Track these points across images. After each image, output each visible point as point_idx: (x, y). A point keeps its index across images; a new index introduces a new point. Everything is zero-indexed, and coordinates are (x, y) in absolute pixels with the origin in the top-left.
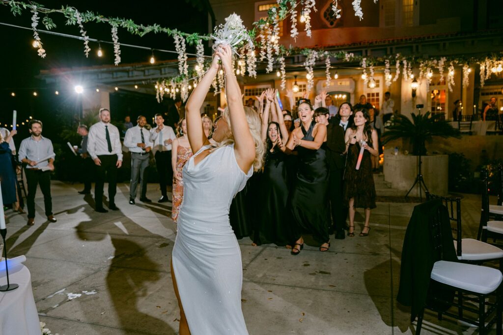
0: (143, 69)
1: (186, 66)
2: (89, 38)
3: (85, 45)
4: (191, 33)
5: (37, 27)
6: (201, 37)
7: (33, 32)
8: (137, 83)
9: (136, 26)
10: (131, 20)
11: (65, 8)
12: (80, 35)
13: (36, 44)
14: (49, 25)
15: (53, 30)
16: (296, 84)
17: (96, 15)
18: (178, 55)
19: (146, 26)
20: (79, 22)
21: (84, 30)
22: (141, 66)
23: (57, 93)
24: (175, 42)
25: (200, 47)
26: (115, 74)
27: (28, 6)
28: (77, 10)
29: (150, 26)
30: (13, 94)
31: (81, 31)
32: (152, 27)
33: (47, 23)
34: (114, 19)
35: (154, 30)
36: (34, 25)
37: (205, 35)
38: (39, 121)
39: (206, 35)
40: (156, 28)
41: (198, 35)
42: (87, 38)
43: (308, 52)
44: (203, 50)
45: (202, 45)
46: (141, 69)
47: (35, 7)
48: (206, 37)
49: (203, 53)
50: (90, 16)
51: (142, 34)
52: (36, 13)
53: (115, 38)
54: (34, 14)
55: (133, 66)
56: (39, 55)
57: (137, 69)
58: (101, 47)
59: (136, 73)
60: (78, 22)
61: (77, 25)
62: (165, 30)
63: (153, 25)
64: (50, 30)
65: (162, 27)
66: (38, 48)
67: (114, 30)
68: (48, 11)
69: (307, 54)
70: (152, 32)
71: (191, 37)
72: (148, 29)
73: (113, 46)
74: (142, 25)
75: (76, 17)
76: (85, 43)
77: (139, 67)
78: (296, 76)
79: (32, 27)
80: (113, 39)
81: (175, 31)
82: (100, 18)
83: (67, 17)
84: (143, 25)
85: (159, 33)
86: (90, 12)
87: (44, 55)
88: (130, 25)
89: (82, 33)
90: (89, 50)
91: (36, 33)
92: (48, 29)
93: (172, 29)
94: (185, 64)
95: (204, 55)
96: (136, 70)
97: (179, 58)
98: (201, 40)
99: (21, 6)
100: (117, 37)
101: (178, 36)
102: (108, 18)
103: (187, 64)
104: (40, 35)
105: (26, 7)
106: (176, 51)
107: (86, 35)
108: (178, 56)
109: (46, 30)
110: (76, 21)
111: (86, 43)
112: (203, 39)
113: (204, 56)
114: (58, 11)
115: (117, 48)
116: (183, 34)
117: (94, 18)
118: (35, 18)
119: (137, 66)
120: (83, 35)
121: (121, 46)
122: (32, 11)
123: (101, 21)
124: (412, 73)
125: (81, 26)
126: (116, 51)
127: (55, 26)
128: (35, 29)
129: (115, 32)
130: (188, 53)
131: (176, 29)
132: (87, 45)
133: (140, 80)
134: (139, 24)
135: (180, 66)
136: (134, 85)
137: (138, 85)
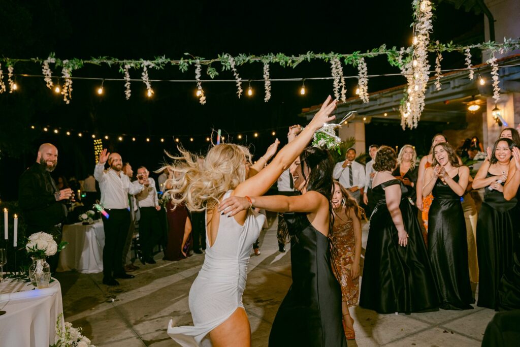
0: (390, 94)
1: (344, 91)
2: (242, 79)
3: (238, 87)
4: (351, 53)
5: (200, 78)
6: (364, 54)
7: (196, 83)
8: (386, 111)
9: (288, 58)
10: (280, 54)
11: (221, 56)
12: (234, 78)
13: (199, 93)
14: (212, 73)
15: (216, 77)
17: (248, 56)
18: (333, 80)
19: (297, 56)
20: (232, 66)
21: (237, 73)
22: (388, 91)
24: (332, 66)
25: (363, 67)
27: (194, 61)
28: (230, 56)
29: (302, 55)
31: (235, 74)
32: (305, 56)
33: (210, 73)
34: (265, 56)
35: (307, 58)
37: (368, 51)
39: (370, 52)
40: (309, 56)
41: (360, 53)
42: (240, 79)
44: (366, 69)
45: (365, 64)
46: (387, 95)
47: (198, 61)
48: (371, 53)
49: (366, 73)
50: (243, 59)
51: (295, 65)
52: (199, 66)
54: (196, 67)
55: (380, 93)
56: (200, 102)
57: (384, 96)
58: (251, 86)
59: (384, 100)
60: (232, 67)
61: (231, 69)
62: (319, 56)
63: (306, 54)
65: (316, 53)
66: (200, 97)
67: (266, 67)
68: (208, 62)
70: (305, 61)
71: (349, 57)
72: (301, 58)
73: (264, 83)
74: (293, 56)
75: (230, 62)
76: (237, 85)
77: (386, 94)
79: (196, 80)
80: (265, 76)
81: (331, 55)
82: (252, 59)
83: (223, 64)
84: (295, 56)
86: (242, 54)
87: (205, 102)
88: (281, 59)
89: (235, 76)
90: (241, 91)
91: (199, 84)
92: (212, 78)
93: (327, 53)
94: (343, 89)
95: (368, 74)
96: (382, 97)
97: (335, 83)
98: (363, 59)
99: (188, 63)
100: (268, 74)
101: (335, 60)
102: (260, 56)
104: (203, 85)
105: (192, 62)
107: (239, 77)
108: (333, 82)
109: (211, 79)
110: (230, 66)
111: (239, 85)
112: (364, 57)
113: (367, 76)
114: (216, 60)
115: (268, 83)
116: (341, 56)
117: (247, 59)
118: (198, 71)
119: (384, 93)
120: (237, 77)
121: (272, 82)
122: (196, 65)
123: (255, 61)
125: (235, 70)
126: (267, 88)
127: (217, 74)
128: (199, 80)
129: (267, 69)
130: (347, 76)
131: (332, 53)
132: (240, 86)
133: (391, 107)
134: (290, 56)
135: (336, 92)
136: (384, 113)
137: (388, 113)
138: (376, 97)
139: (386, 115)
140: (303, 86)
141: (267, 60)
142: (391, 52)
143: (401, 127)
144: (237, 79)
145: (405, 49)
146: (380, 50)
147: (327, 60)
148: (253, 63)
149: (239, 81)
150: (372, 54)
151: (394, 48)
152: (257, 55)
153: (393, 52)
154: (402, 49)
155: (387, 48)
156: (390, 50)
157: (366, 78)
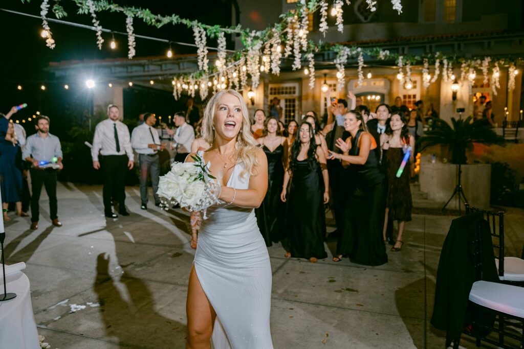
0: (160, 63)
1: (206, 61)
2: (103, 28)
3: (98, 36)
4: (212, 25)
5: (47, 16)
6: (224, 29)
7: (41, 21)
8: (153, 78)
9: (153, 16)
10: (147, 10)
12: (92, 25)
13: (45, 33)
14: (60, 13)
15: (63, 18)
16: (325, 83)
17: (110, 3)
18: (197, 48)
19: (163, 16)
20: (92, 11)
21: (97, 20)
22: (158, 60)
23: (66, 87)
24: (195, 34)
25: (222, 41)
26: (129, 68)
29: (168, 17)
30: (20, 88)
31: (94, 21)
32: (171, 18)
33: (57, 11)
34: (129, 8)
35: (172, 21)
36: (44, 13)
37: (227, 27)
38: (46, 117)
39: (229, 28)
40: (175, 19)
41: (221, 27)
42: (100, 28)
43: (339, 49)
44: (225, 43)
45: (224, 39)
46: (157, 63)
48: (228, 30)
49: (225, 47)
50: (104, 4)
51: (159, 26)
52: (46, 1)
53: (130, 29)
54: (43, 2)
55: (149, 60)
56: (48, 45)
58: (115, 38)
59: (152, 67)
60: (90, 11)
61: (90, 14)
62: (184, 21)
63: (171, 16)
64: (60, 19)
65: (182, 18)
66: (47, 38)
67: (129, 21)
69: (338, 50)
70: (170, 23)
71: (214, 29)
72: (166, 20)
73: (127, 37)
74: (159, 15)
75: (88, 5)
76: (97, 34)
77: (155, 61)
78: (325, 75)
79: (41, 16)
80: (128, 30)
81: (195, 23)
82: (114, 7)
83: (79, 5)
84: (161, 16)
85: (177, 25)
87: (53, 46)
88: (146, 15)
89: (95, 23)
90: (102, 41)
91: (45, 22)
92: (58, 17)
93: (191, 20)
94: (205, 58)
95: (226, 49)
97: (199, 51)
98: (223, 33)
100: (132, 28)
101: (198, 29)
102: (123, 7)
103: (207, 59)
104: (50, 24)
106: (195, 44)
107: (99, 25)
108: (197, 50)
109: (56, 18)
110: (89, 10)
111: (99, 33)
115: (131, 38)
116: (204, 26)
117: (108, 7)
118: (44, 6)
120: (95, 25)
121: (136, 38)
123: (116, 11)
124: (453, 74)
125: (94, 15)
126: (130, 43)
127: (66, 14)
128: (45, 17)
129: (130, 22)
130: (209, 46)
131: (196, 21)
132: (100, 36)
134: (156, 14)
135: (200, 60)
136: (149, 81)
137: (154, 80)
139: (152, 82)
141: (130, 15)
142: (244, 31)
144: (101, 30)
145: (256, 33)
146: (237, 29)
147: (189, 26)
148: (113, 12)
149: (98, 29)
150: (230, 31)
151: (248, 30)
152: (121, 5)
153: (247, 33)
154: (254, 31)
155: (242, 28)
156: (243, 30)
157: (225, 52)
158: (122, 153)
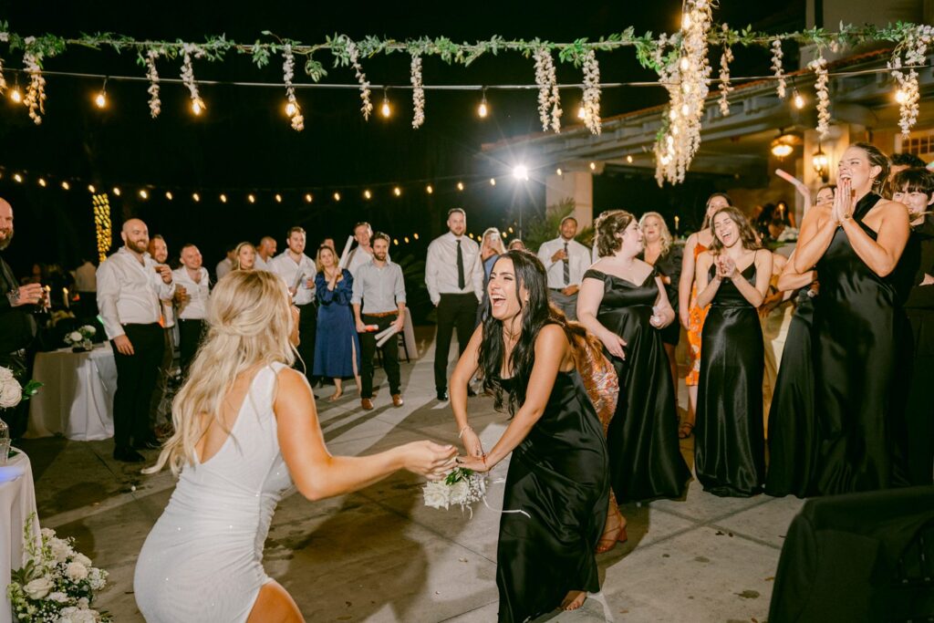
0: (638, 122)
1: (557, 112)
2: (371, 84)
3: (364, 98)
4: (572, 41)
5: (293, 80)
6: (594, 45)
7: (285, 90)
8: (631, 152)
9: (457, 46)
10: (442, 38)
11: (332, 39)
12: (356, 81)
13: (292, 109)
14: (316, 71)
15: (323, 80)
17: (382, 40)
18: (537, 91)
19: (473, 43)
20: (353, 59)
21: (361, 72)
22: (636, 116)
24: (537, 65)
25: (592, 68)
27: (280, 47)
28: (349, 39)
29: (482, 43)
31: (358, 74)
32: (487, 43)
33: (311, 70)
34: (414, 42)
35: (491, 49)
36: (288, 76)
37: (602, 38)
39: (605, 40)
40: (495, 44)
41: (587, 42)
42: (367, 84)
43: (900, 32)
44: (597, 71)
45: (596, 63)
46: (633, 123)
47: (288, 47)
48: (606, 43)
49: (597, 79)
50: (373, 45)
51: (469, 61)
52: (290, 57)
53: (416, 77)
54: (285, 59)
56: (293, 126)
57: (628, 124)
58: (388, 97)
61: (351, 64)
62: (513, 45)
63: (489, 40)
64: (319, 82)
65: (508, 39)
66: (293, 116)
67: (416, 64)
68: (308, 50)
69: (898, 37)
70: (487, 55)
71: (567, 49)
72: (480, 48)
73: (411, 92)
74: (465, 43)
75: (348, 50)
76: (362, 95)
77: (630, 120)
79: (284, 82)
80: (413, 80)
81: (535, 43)
82: (390, 46)
83: (336, 54)
84: (469, 43)
86: (372, 37)
87: (302, 126)
88: (443, 47)
89: (359, 78)
90: (370, 106)
91: (291, 91)
92: (316, 80)
93: (528, 40)
94: (556, 107)
95: (600, 82)
96: (625, 126)
97: (541, 96)
98: (592, 51)
99: (269, 50)
100: (420, 75)
101: (541, 52)
102: (404, 42)
103: (559, 108)
104: (298, 93)
105: (277, 50)
107: (366, 80)
108: (538, 94)
109: (314, 82)
110: (349, 58)
111: (365, 94)
112: (594, 49)
113: (599, 85)
114: (322, 46)
115: (418, 94)
116: (553, 45)
117: (381, 46)
118: (288, 67)
119: (628, 118)
120: (361, 81)
122: (284, 55)
123: (396, 50)
125: (358, 66)
126: (416, 102)
127: (325, 73)
128: (290, 83)
129: (417, 66)
130: (563, 83)
131: (538, 40)
132: (367, 98)
133: (639, 145)
134: (461, 43)
135: (543, 113)
136: (625, 157)
137: (633, 155)
138: (613, 125)
139: (630, 159)
140: (484, 100)
141: (418, 49)
142: (643, 41)
143: (655, 181)
144: (361, 84)
145: (668, 37)
146: (623, 38)
147: (527, 54)
148: (390, 54)
149: (365, 87)
150: (609, 44)
151: (649, 35)
152: (400, 39)
153: (646, 42)
154: (663, 36)
155: (637, 34)
156: (640, 38)
157: (598, 88)
158: (466, 291)
